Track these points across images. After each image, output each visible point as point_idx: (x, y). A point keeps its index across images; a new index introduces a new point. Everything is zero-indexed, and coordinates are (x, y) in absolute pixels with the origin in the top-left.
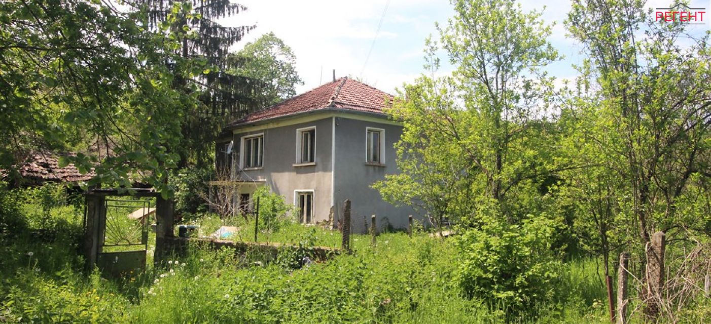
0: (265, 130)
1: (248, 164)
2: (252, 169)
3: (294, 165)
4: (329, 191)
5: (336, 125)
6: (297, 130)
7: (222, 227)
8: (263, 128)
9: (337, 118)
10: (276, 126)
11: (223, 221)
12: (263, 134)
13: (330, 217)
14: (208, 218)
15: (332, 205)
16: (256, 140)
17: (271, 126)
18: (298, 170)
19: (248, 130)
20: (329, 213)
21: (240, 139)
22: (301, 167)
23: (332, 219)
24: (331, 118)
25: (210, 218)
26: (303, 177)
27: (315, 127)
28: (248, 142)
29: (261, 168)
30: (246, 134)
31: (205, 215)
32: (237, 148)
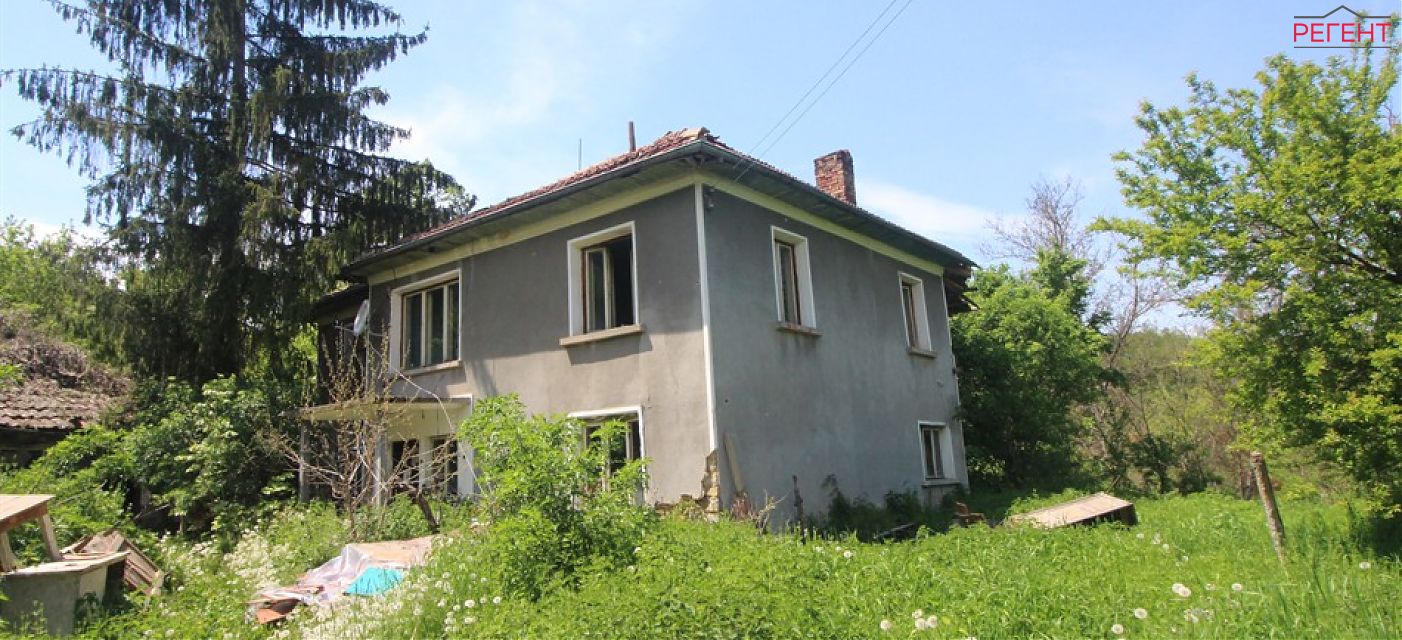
0: (465, 262)
1: (414, 360)
2: (429, 369)
3: (564, 341)
4: (699, 405)
5: (707, 209)
6: (570, 243)
7: (348, 548)
8: (457, 255)
9: (706, 190)
10: (497, 243)
11: (347, 523)
12: (458, 271)
13: (706, 485)
14: (295, 517)
15: (712, 446)
16: (436, 295)
17: (484, 246)
18: (578, 353)
19: (413, 269)
20: (703, 473)
21: (388, 298)
22: (588, 343)
23: (713, 492)
24: (691, 189)
25: (301, 516)
26: (597, 372)
27: (631, 224)
28: (413, 302)
29: (455, 364)
30: (407, 280)
31: (287, 508)
32: (379, 320)
